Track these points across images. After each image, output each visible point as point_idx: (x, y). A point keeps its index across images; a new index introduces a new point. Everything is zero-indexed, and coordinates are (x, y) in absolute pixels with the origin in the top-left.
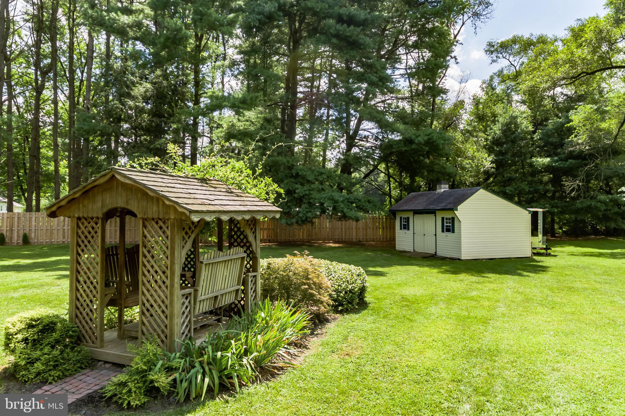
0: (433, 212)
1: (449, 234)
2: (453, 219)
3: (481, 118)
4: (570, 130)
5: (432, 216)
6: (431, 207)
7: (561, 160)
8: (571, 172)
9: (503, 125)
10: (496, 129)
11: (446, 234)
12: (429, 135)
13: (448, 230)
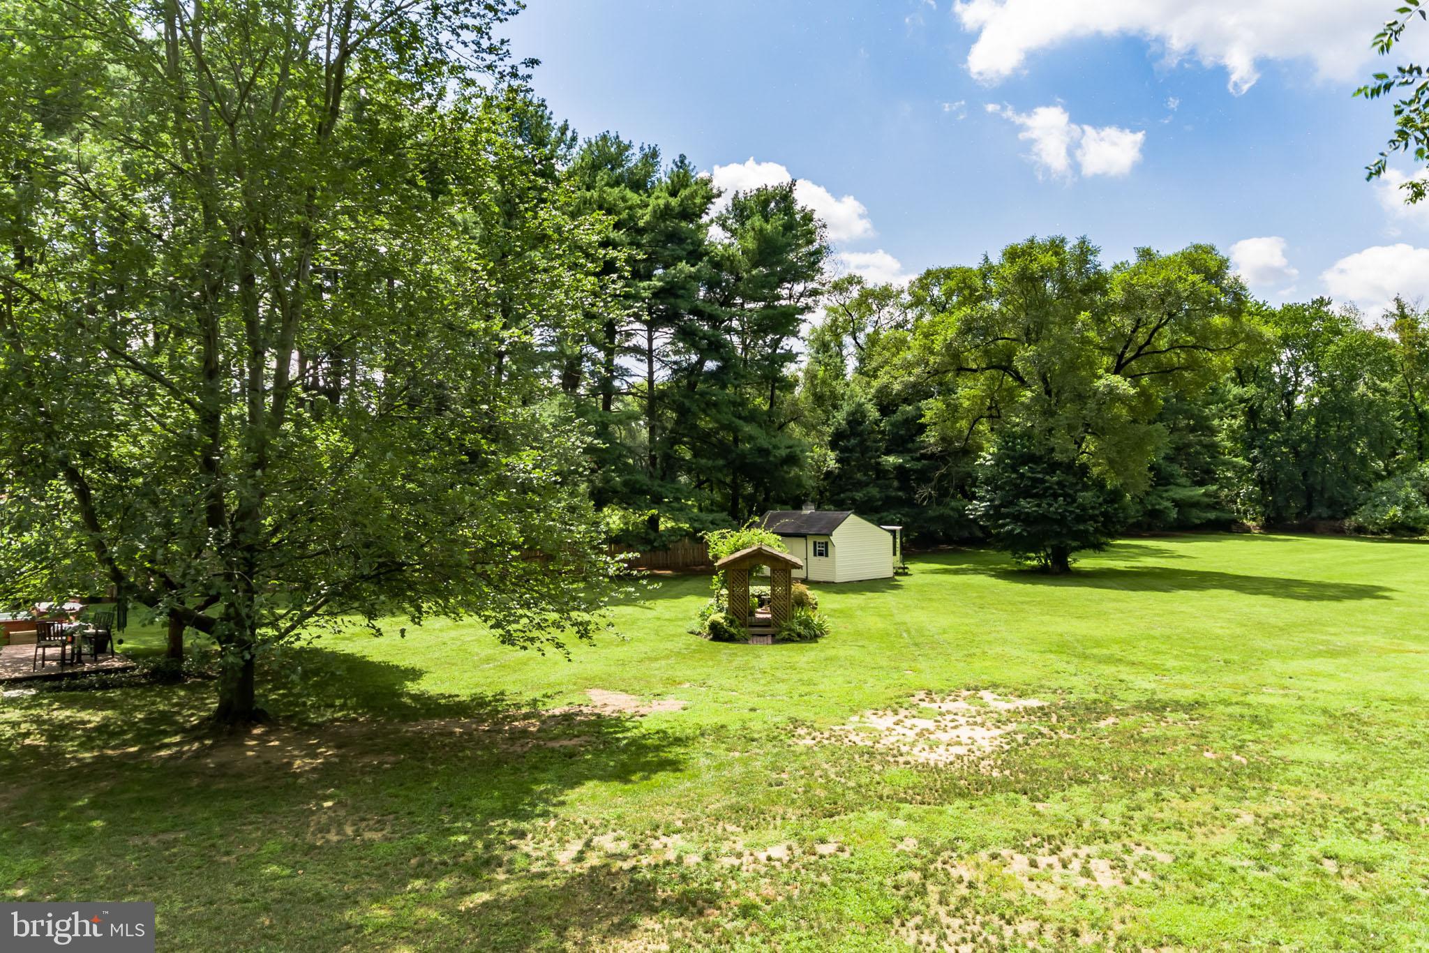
0: (804, 536)
1: (823, 558)
2: (826, 544)
3: (819, 399)
4: (922, 428)
5: (802, 541)
6: (803, 531)
7: (913, 459)
8: (923, 477)
9: (849, 414)
10: (840, 417)
11: (818, 558)
12: (790, 447)
13: (821, 554)
